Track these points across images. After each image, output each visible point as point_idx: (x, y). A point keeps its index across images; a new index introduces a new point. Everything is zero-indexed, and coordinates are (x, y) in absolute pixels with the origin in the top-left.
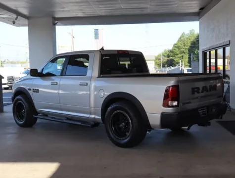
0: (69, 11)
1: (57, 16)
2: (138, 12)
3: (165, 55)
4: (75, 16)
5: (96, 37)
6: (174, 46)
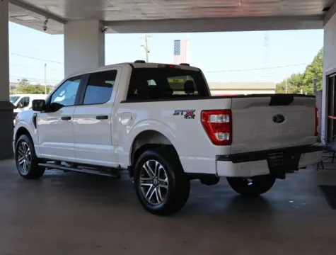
0: (120, 11)
1: (107, 19)
2: (226, 13)
3: (294, 82)
4: (133, 18)
5: (177, 52)
6: (307, 68)
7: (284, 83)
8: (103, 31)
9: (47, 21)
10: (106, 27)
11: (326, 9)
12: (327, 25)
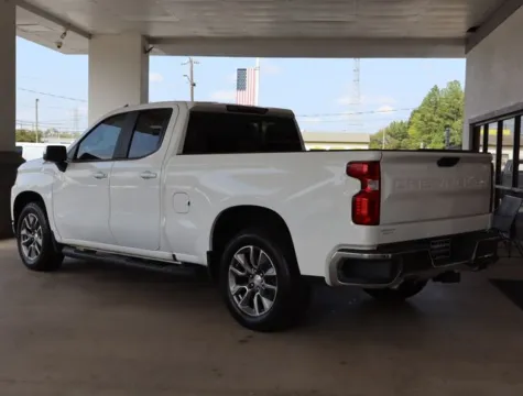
3: (393, 133)
5: (241, 85)
6: (413, 115)
7: (380, 134)
8: (146, 52)
9: (65, 34)
10: (151, 46)
11: (472, 30)
12: (471, 52)
